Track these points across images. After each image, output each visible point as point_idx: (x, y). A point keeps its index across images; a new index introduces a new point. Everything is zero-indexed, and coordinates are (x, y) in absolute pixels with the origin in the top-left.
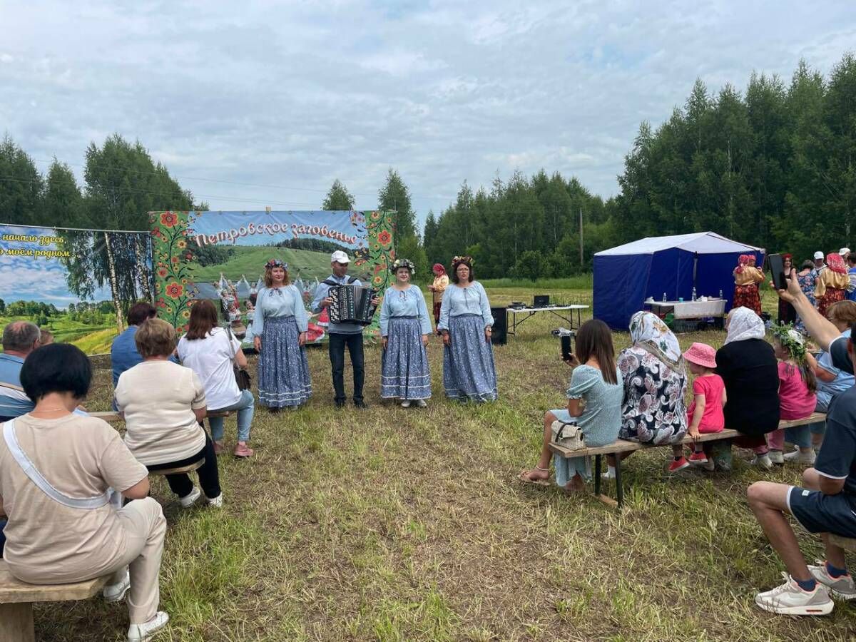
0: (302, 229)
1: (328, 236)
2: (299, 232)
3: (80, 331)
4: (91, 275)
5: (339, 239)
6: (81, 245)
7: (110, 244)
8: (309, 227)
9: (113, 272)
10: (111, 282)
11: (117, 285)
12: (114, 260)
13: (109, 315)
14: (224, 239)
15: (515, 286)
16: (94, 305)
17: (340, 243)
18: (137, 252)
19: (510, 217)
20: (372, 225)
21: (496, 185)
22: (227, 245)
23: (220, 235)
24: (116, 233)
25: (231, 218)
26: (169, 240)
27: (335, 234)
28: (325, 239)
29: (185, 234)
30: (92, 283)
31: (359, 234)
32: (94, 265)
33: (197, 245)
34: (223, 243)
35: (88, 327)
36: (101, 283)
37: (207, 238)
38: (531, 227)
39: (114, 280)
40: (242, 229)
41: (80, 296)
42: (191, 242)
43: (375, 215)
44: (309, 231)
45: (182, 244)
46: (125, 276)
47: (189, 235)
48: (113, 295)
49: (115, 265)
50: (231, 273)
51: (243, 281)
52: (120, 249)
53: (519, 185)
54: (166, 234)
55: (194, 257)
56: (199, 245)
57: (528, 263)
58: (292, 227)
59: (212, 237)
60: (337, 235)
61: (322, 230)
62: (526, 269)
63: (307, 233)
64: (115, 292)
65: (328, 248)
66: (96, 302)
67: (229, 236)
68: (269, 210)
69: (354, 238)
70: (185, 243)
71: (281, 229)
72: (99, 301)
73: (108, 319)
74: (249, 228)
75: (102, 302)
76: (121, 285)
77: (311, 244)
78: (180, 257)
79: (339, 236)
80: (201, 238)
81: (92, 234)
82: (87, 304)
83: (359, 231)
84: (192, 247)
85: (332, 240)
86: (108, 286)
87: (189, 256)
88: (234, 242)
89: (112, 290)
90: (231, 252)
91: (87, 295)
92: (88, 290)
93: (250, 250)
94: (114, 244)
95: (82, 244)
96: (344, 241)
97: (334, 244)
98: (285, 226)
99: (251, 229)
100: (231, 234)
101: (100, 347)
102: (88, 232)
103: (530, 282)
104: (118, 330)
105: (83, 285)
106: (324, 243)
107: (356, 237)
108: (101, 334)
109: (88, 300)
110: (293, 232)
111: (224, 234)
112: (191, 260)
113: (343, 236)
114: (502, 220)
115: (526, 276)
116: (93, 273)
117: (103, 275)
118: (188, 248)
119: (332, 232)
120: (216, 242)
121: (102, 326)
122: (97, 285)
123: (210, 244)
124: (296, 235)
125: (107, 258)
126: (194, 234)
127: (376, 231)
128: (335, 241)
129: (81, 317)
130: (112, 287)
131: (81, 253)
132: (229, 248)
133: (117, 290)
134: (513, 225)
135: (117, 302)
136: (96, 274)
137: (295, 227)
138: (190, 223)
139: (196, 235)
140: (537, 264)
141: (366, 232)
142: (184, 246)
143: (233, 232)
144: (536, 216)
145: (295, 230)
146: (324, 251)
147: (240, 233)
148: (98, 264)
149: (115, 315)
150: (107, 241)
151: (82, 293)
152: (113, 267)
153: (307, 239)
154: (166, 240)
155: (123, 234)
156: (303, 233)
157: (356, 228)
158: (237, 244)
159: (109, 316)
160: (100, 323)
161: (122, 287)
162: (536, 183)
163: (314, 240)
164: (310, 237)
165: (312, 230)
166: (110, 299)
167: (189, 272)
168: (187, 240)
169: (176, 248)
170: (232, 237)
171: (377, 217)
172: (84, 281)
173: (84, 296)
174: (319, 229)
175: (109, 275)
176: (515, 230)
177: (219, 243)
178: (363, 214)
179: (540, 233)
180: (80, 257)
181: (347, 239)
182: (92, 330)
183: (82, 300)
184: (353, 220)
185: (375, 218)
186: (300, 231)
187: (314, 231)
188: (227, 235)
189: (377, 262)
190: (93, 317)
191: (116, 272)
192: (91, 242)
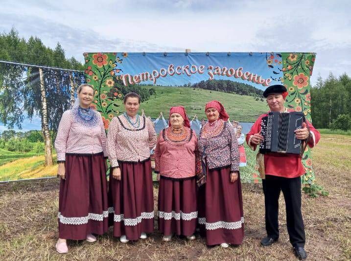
0: (218, 71)
1: (243, 78)
2: (214, 74)
3: (5, 157)
4: (21, 105)
5: (253, 81)
6: (13, 78)
7: (44, 79)
8: (224, 69)
9: (45, 105)
10: (41, 114)
11: (48, 117)
12: (46, 94)
13: (36, 143)
14: (147, 79)
15: (334, 133)
16: (22, 133)
17: (254, 85)
18: (71, 89)
19: (328, 97)
20: (289, 67)
21: (319, 80)
22: (149, 85)
23: (143, 75)
24: (51, 69)
25: (154, 59)
26: (99, 79)
27: (250, 76)
28: (239, 81)
29: (113, 73)
30: (21, 113)
31: (274, 76)
32: (25, 97)
33: (123, 84)
34: (146, 83)
35: (13, 154)
36: (31, 114)
37: (132, 77)
38: (340, 102)
39: (45, 112)
40: (163, 70)
41: (7, 125)
42: (117, 81)
43: (293, 57)
44: (224, 73)
45: (110, 83)
46: (57, 109)
47: (117, 74)
48: (43, 125)
49: (47, 98)
50: (151, 111)
51: (161, 119)
52: (54, 85)
53: (332, 80)
54: (97, 73)
55: (120, 95)
56: (125, 84)
57: (341, 121)
58: (208, 69)
59: (136, 77)
60: (252, 76)
61: (238, 71)
62: (340, 124)
63: (222, 74)
64: (45, 122)
65: (241, 90)
66: (23, 131)
67: (151, 77)
68: (188, 52)
69: (269, 80)
70: (113, 82)
71: (198, 71)
72: (27, 130)
73: (36, 147)
74: (169, 69)
75: (30, 131)
76: (52, 117)
77: (225, 85)
78: (108, 94)
79: (254, 78)
80: (127, 78)
81: (26, 68)
82: (14, 132)
83: (275, 73)
84: (119, 86)
85: (246, 82)
86: (38, 117)
87: (116, 94)
88: (155, 83)
89: (42, 121)
90: (152, 91)
91: (15, 124)
92: (17, 119)
93: (168, 90)
94: (48, 80)
95: (15, 77)
96: (257, 83)
97: (247, 86)
98: (202, 67)
99: (171, 70)
100: (152, 75)
101: (26, 173)
102: (21, 66)
103: (343, 132)
104: (46, 157)
105: (11, 115)
106: (238, 84)
107: (271, 80)
108: (27, 160)
109: (16, 129)
110: (209, 74)
111: (147, 74)
112: (117, 98)
113: (258, 78)
114: (323, 98)
115: (340, 128)
116: (23, 104)
117: (33, 106)
118: (115, 87)
119: (247, 74)
120: (140, 82)
121: (28, 154)
122: (27, 115)
123: (134, 84)
124: (212, 77)
125: (40, 92)
126: (121, 73)
127: (292, 73)
128: (250, 83)
129: (7, 144)
130: (42, 118)
131: (13, 86)
132: (151, 88)
133: (47, 121)
134: (329, 101)
135: (46, 132)
136: (26, 106)
137: (211, 68)
138: (118, 63)
139: (123, 75)
140: (347, 122)
141: (281, 75)
142: (112, 85)
143: (154, 73)
144: (342, 96)
145: (211, 72)
146: (237, 93)
147: (161, 74)
148: (29, 97)
149: (43, 144)
150: (41, 76)
151: (9, 122)
152: (45, 100)
153: (222, 81)
154: (97, 79)
155: (59, 71)
156: (219, 74)
157: (272, 70)
158: (158, 83)
159: (37, 145)
160: (27, 151)
161: (52, 119)
162: (342, 80)
163: (228, 82)
164: (225, 78)
165: (227, 72)
166: (40, 129)
167: (115, 108)
168: (114, 79)
169: (105, 86)
170: (153, 76)
171: (295, 59)
172: (13, 111)
173: (12, 125)
174: (234, 71)
175: (40, 107)
176: (331, 103)
177: (142, 83)
178: (280, 56)
179: (345, 106)
180: (10, 88)
181: (262, 81)
182: (18, 157)
183: (9, 128)
184: (269, 62)
185: (292, 60)
186: (216, 72)
187: (229, 73)
188: (149, 76)
189: (291, 104)
190: (20, 145)
191: (47, 105)
192: (25, 76)
